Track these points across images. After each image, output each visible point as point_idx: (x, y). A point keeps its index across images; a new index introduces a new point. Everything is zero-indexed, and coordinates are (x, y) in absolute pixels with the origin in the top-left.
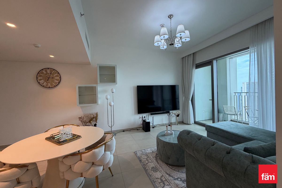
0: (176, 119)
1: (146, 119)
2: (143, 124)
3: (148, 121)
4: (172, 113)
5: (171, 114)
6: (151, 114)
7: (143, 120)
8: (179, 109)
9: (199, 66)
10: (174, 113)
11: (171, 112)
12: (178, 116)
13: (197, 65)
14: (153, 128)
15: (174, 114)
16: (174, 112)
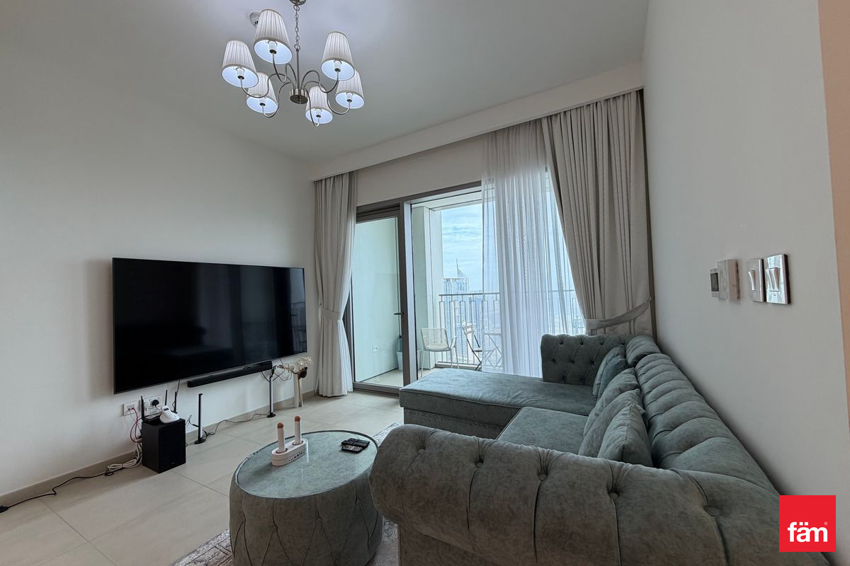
0: (297, 388)
1: (161, 413)
2: (144, 438)
3: (175, 417)
4: (282, 367)
5: (278, 370)
6: (191, 385)
7: (143, 417)
8: (305, 350)
9: (364, 214)
10: (286, 366)
11: (276, 363)
12: (302, 374)
13: (360, 211)
14: (200, 441)
15: (288, 369)
16: (289, 361)
